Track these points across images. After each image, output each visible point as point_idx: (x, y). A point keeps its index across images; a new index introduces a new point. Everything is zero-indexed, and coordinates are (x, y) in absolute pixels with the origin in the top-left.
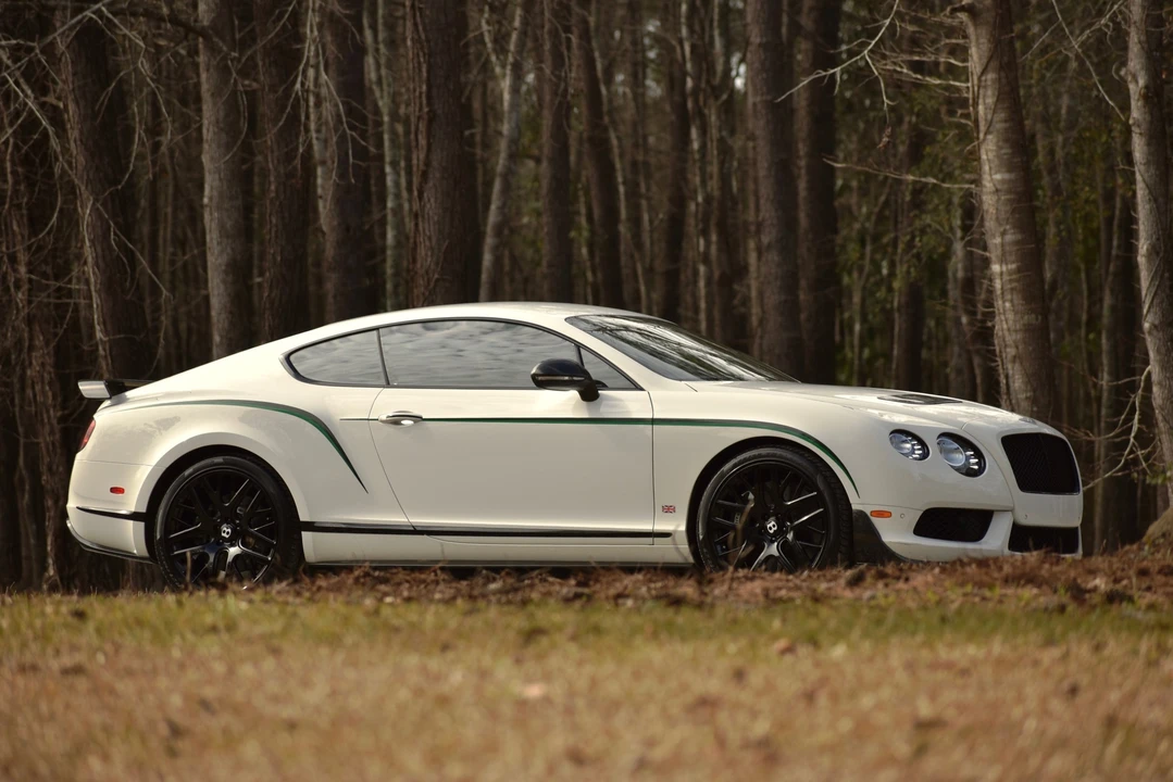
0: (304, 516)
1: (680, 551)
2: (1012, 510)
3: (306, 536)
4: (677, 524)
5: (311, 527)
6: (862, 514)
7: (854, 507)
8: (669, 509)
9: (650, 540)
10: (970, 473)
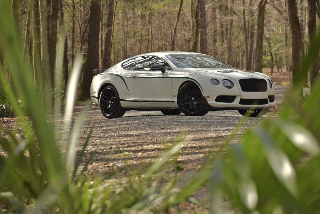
0: (121, 98)
1: (175, 105)
2: (240, 96)
3: (121, 102)
4: (176, 100)
5: (122, 100)
6: (204, 97)
7: (203, 96)
8: (175, 96)
9: (172, 103)
10: (230, 87)
